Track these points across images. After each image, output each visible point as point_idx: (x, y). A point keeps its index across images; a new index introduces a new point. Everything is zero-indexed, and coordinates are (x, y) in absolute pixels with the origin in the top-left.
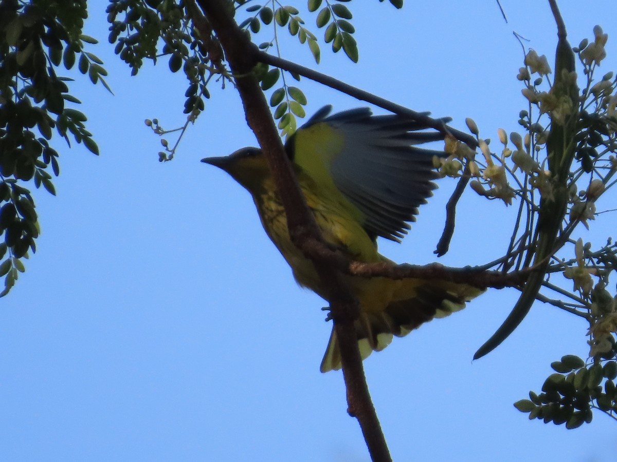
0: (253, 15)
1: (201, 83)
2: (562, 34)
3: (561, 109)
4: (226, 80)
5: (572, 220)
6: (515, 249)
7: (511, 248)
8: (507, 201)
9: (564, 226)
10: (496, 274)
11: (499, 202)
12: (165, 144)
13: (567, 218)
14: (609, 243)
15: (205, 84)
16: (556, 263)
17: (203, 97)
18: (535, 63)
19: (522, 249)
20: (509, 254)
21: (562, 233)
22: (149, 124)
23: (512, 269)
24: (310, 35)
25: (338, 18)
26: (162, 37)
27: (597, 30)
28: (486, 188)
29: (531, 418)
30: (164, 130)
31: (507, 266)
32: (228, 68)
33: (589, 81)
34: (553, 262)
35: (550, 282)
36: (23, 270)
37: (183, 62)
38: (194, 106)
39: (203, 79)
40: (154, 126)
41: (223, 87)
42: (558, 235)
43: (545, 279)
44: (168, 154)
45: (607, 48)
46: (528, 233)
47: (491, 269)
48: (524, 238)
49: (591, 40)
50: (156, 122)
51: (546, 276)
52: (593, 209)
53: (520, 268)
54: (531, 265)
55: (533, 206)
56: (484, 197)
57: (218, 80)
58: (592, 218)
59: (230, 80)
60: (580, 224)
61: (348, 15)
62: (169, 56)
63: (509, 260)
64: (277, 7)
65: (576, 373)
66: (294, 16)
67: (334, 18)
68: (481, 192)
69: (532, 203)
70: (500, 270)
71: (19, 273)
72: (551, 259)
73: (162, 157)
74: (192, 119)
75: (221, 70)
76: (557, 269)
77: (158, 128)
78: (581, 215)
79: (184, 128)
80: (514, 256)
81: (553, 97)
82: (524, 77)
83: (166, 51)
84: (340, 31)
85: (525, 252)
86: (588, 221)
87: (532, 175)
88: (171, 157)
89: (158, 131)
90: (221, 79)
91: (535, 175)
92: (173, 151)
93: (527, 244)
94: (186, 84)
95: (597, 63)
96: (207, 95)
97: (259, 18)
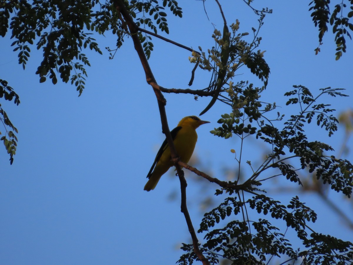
0: (138, 21)
1: (122, 37)
2: (225, 24)
3: (225, 44)
4: (129, 35)
5: (227, 77)
6: (211, 85)
7: (210, 85)
8: (209, 70)
9: (225, 78)
10: (206, 92)
11: (207, 71)
12: (111, 54)
13: (226, 76)
14: (238, 83)
15: (123, 37)
16: (223, 89)
17: (122, 41)
18: (217, 33)
19: (213, 85)
20: (210, 87)
21: (225, 81)
22: (106, 48)
23: (210, 91)
24: (154, 26)
25: (163, 21)
26: (110, 24)
27: (237, 20)
28: (204, 66)
29: (214, 135)
30: (111, 50)
31: (209, 90)
32: (129, 32)
33: (234, 35)
34: (222, 89)
35: (221, 94)
36: (84, 88)
37: (117, 31)
38: (119, 44)
39: (122, 36)
40: (108, 49)
41: (128, 38)
42: (223, 81)
43: (220, 94)
44: (112, 57)
45: (240, 26)
46: (215, 81)
47: (204, 91)
48: (214, 82)
49: (235, 23)
50: (108, 48)
51: (220, 93)
52: (234, 74)
53: (213, 90)
54: (216, 89)
55: (217, 72)
56: (203, 69)
57: (127, 35)
58: (233, 76)
59: (130, 36)
60: (230, 78)
61: (166, 20)
62: (113, 29)
63: (210, 88)
64: (145, 19)
65: (227, 119)
66: (150, 21)
67: (161, 21)
68: (202, 68)
69: (216, 71)
70: (207, 91)
71: (83, 89)
72: (222, 88)
73: (110, 58)
74: (119, 47)
75: (127, 32)
76: (223, 91)
77: (109, 49)
78: (230, 75)
79: (117, 50)
80: (211, 87)
81: (223, 41)
82: (213, 37)
83: (112, 28)
84: (163, 25)
85: (214, 86)
86: (232, 77)
87: (217, 62)
88: (113, 58)
89: (109, 50)
90: (128, 35)
91: (218, 62)
92: (113, 56)
93: (215, 84)
94: (117, 38)
95: (237, 30)
96: (123, 41)
97: (140, 22)
